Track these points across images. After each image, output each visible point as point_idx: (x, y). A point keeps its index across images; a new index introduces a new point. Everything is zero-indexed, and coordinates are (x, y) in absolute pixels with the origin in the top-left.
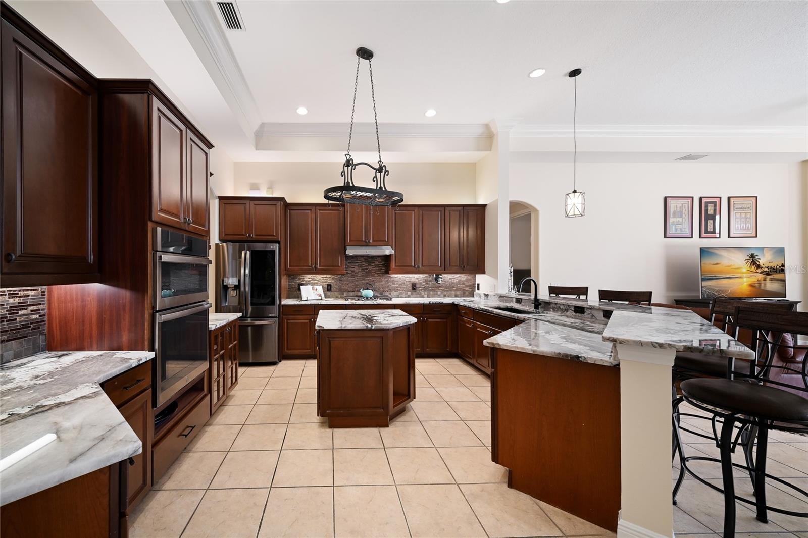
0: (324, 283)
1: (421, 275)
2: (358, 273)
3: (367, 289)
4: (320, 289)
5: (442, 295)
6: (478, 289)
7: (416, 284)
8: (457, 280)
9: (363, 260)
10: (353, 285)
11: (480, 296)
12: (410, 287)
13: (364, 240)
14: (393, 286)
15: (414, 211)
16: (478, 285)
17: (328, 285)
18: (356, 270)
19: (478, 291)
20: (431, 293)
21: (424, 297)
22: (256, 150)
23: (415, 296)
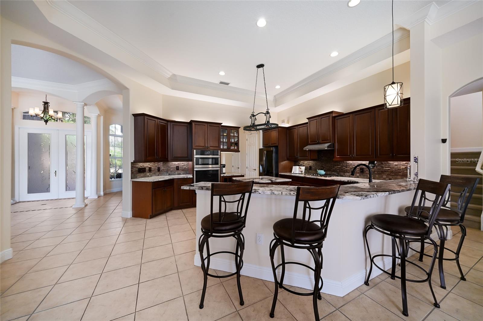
0: (308, 165)
4: (303, 168)
7: (363, 168)
8: (404, 167)
13: (316, 141)
15: (349, 116)
17: (310, 166)
20: (377, 176)
23: (363, 177)
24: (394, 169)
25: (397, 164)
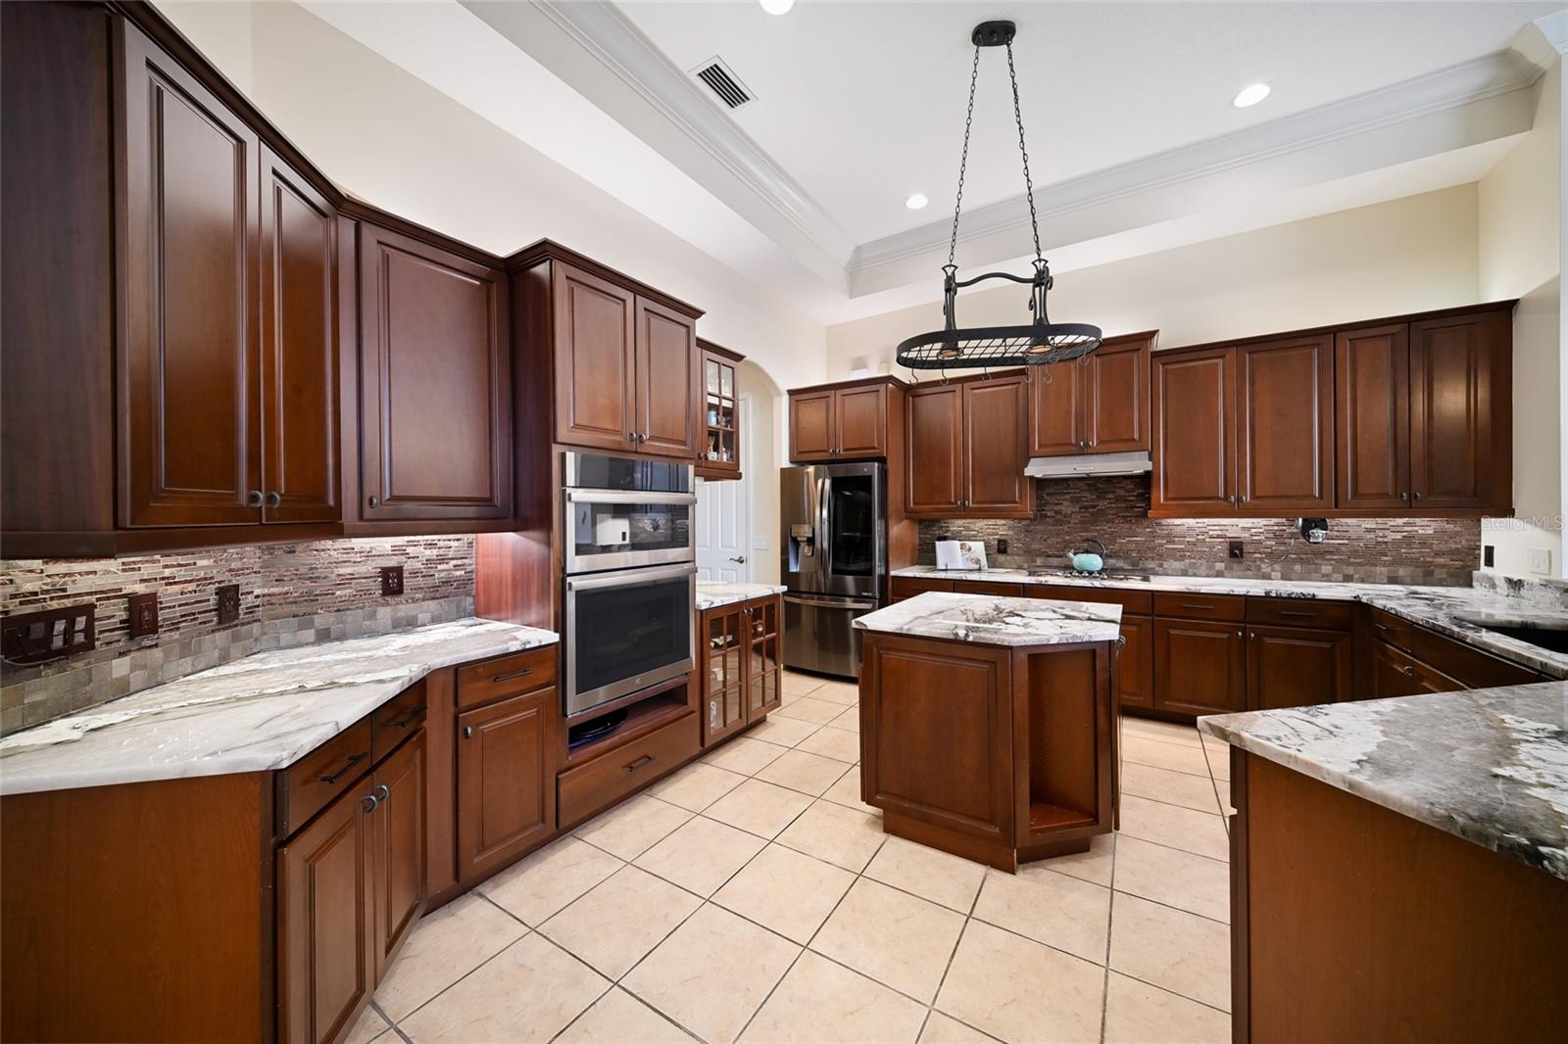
0: (991, 538)
1: (1262, 522)
2: (1071, 515)
3: (1088, 552)
4: (978, 548)
5: (1340, 577)
6: (1489, 562)
7: (1242, 543)
8: (1399, 536)
9: (1085, 487)
10: (1058, 543)
11: (1493, 586)
12: (1221, 549)
13: (1073, 441)
14: (1168, 546)
15: (1223, 357)
16: (1490, 550)
17: (999, 541)
18: (1066, 507)
19: (1489, 569)
20: (1298, 567)
21: (1270, 578)
22: (851, 298)
23: (1241, 574)
24: (1361, 545)
25: (1374, 526)
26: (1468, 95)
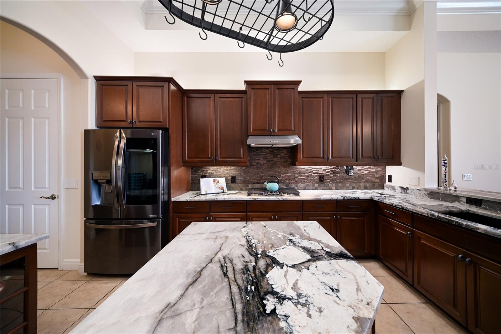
0: (228, 175)
1: (329, 167)
2: (263, 164)
3: (272, 182)
4: (222, 181)
5: (351, 187)
6: (390, 180)
7: (323, 175)
8: (366, 172)
9: (269, 152)
10: (258, 177)
11: (394, 189)
12: (317, 178)
13: (268, 129)
14: (299, 178)
15: (323, 98)
16: (390, 177)
17: (232, 177)
18: (262, 161)
19: (390, 183)
20: (340, 184)
21: (332, 189)
22: (146, 29)
23: (323, 188)
24: (357, 175)
25: (360, 169)
26: (398, 11)
